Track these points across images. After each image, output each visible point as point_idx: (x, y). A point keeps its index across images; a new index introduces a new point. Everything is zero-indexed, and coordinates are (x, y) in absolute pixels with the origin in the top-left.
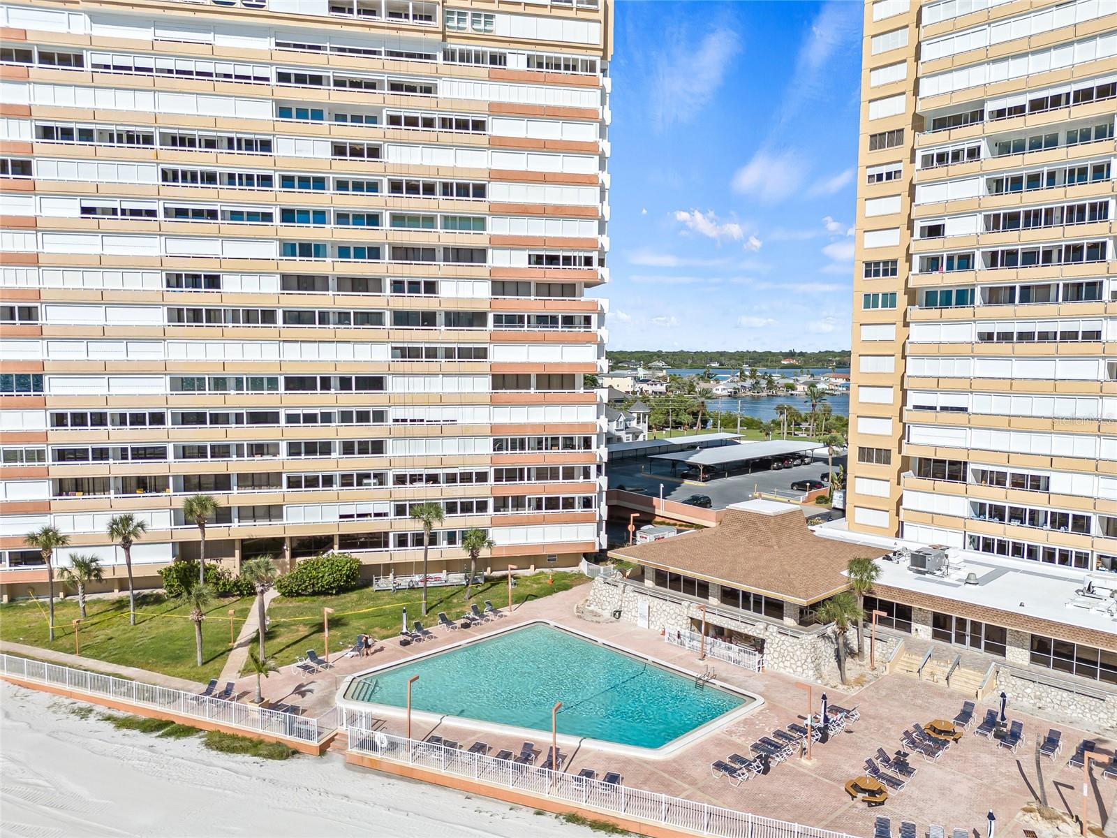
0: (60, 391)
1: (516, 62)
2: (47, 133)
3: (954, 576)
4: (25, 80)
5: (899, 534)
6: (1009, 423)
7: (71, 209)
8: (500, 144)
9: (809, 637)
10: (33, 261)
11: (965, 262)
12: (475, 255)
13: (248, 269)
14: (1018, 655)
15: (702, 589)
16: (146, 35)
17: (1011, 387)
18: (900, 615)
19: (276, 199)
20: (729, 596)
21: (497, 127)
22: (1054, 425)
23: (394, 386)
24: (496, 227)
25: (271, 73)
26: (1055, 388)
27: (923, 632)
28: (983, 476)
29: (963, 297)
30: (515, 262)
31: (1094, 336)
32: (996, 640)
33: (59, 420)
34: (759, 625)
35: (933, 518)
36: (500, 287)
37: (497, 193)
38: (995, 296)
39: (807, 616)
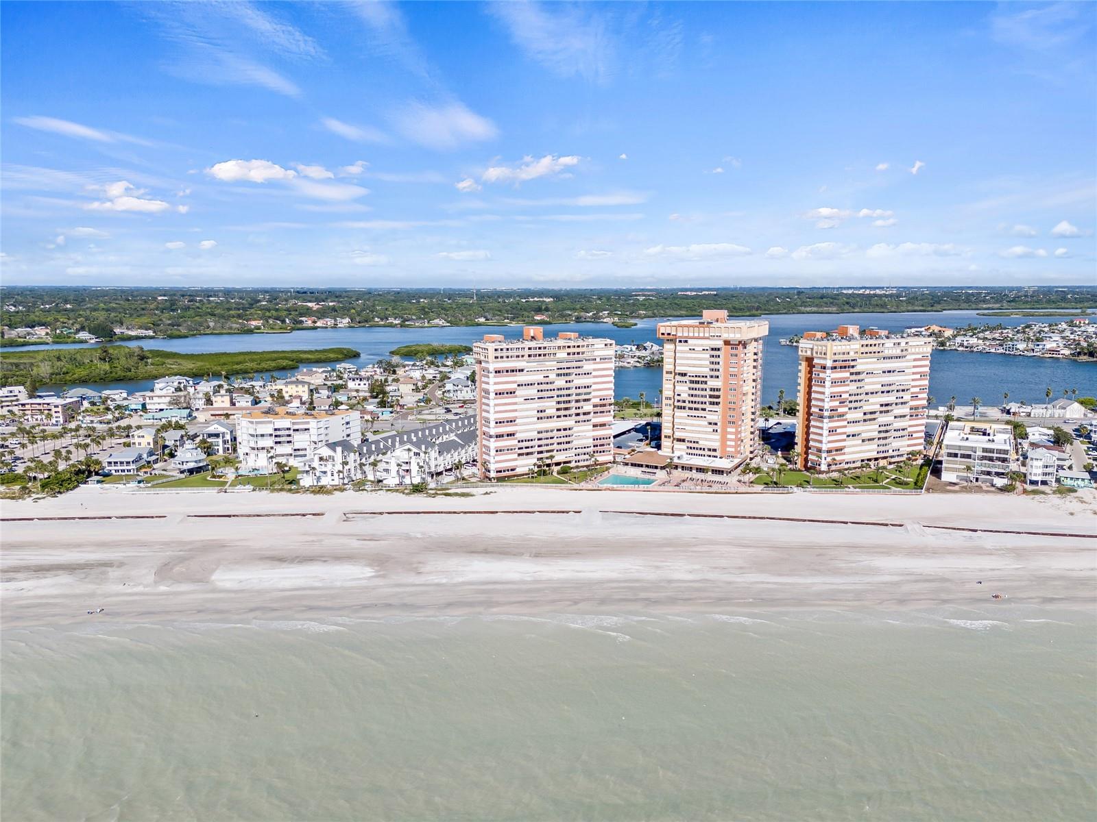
0: (519, 436)
1: (598, 360)
2: (519, 385)
3: (685, 460)
4: (516, 376)
5: (673, 453)
6: (692, 432)
7: (522, 400)
8: (595, 377)
9: (664, 471)
10: (516, 411)
11: (684, 402)
12: (588, 400)
13: (551, 408)
14: (694, 471)
15: (642, 466)
16: (535, 364)
17: (692, 425)
18: (676, 467)
19: (555, 393)
20: (647, 466)
21: (594, 373)
22: (699, 432)
23: (575, 429)
24: (593, 394)
25: (555, 368)
26: (699, 426)
27: (680, 470)
28: (688, 441)
29: (684, 408)
30: (597, 401)
31: (705, 417)
32: (691, 469)
33: (519, 442)
34: (655, 471)
35: (680, 450)
36: (595, 406)
37: (594, 387)
38: (690, 409)
39: (663, 468)
